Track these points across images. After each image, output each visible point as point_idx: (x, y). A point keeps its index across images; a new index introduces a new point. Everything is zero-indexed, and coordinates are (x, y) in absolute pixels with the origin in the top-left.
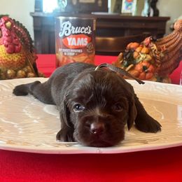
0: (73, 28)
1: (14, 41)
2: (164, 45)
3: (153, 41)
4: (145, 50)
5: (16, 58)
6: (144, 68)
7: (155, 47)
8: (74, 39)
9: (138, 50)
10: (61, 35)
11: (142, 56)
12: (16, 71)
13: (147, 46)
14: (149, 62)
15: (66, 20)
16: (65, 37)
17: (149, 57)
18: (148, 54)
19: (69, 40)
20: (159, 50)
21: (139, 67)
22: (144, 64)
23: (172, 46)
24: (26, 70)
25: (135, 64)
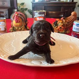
0: (38, 15)
2: (68, 20)
3: (64, 19)
6: (60, 28)
7: (64, 21)
9: (59, 21)
10: (35, 17)
11: (60, 24)
12: (18, 28)
13: (62, 20)
14: (62, 26)
15: (37, 12)
16: (36, 17)
17: (62, 24)
18: (62, 23)
20: (66, 22)
21: (59, 27)
22: (60, 26)
23: (70, 20)
24: (21, 27)
25: (58, 26)
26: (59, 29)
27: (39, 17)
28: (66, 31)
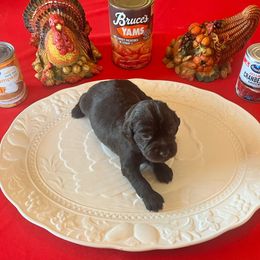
1: (66, 43)
4: (205, 41)
5: (69, 57)
6: (203, 62)
7: (217, 38)
8: (129, 30)
9: (198, 39)
11: (202, 50)
13: (209, 35)
14: (208, 57)
17: (209, 51)
19: (124, 30)
20: (221, 40)
21: (197, 60)
22: (203, 58)
26: (197, 66)
27: (132, 26)
28: (220, 70)
